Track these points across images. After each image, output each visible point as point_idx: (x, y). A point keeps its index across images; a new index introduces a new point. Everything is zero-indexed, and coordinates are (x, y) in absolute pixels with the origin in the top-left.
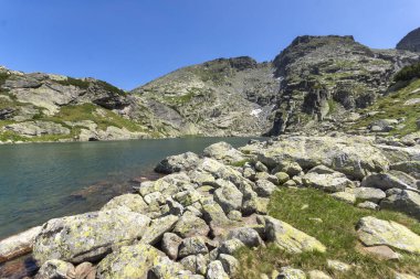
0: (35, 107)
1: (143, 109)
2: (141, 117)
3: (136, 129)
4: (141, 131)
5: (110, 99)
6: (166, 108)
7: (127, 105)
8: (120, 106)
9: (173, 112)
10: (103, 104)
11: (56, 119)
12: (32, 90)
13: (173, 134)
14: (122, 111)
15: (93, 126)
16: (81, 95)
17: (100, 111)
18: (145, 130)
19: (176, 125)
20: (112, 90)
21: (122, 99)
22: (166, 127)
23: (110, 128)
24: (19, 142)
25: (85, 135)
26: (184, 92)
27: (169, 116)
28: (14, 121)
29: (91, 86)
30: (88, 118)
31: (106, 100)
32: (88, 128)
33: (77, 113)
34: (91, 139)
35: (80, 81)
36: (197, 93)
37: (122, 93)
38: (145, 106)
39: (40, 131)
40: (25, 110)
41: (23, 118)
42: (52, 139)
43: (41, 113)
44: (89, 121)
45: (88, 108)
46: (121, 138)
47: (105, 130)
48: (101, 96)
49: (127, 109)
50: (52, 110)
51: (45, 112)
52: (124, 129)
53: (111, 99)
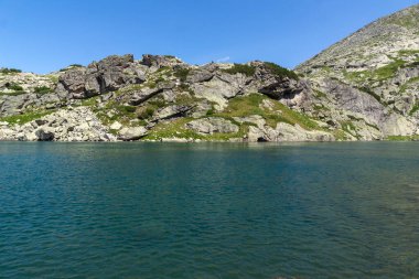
0: (208, 102)
1: (320, 95)
2: (316, 108)
3: (312, 126)
4: (319, 128)
5: (277, 85)
6: (355, 92)
7: (298, 92)
8: (289, 94)
9: (367, 97)
10: (269, 93)
11: (226, 115)
12: (205, 83)
13: (368, 135)
14: (292, 101)
15: (261, 122)
16: (247, 83)
17: (267, 102)
18: (325, 128)
19: (372, 119)
20: (281, 73)
21: (292, 84)
22: (355, 123)
23: (281, 125)
24: (198, 140)
25: (254, 134)
26: (383, 62)
27: (360, 104)
28: (192, 119)
29: (258, 71)
30: (256, 112)
31: (273, 87)
32: (256, 125)
33: (244, 107)
34: (260, 140)
35: (246, 66)
36: (411, 59)
37: (292, 76)
38: (323, 90)
39: (213, 128)
40: (201, 106)
41: (200, 115)
42: (223, 138)
43: (213, 109)
44: (257, 116)
45: (254, 100)
46: (294, 138)
47: (274, 127)
48: (268, 83)
49: (298, 98)
50: (222, 104)
51: (216, 107)
52: (297, 126)
53: (279, 85)
